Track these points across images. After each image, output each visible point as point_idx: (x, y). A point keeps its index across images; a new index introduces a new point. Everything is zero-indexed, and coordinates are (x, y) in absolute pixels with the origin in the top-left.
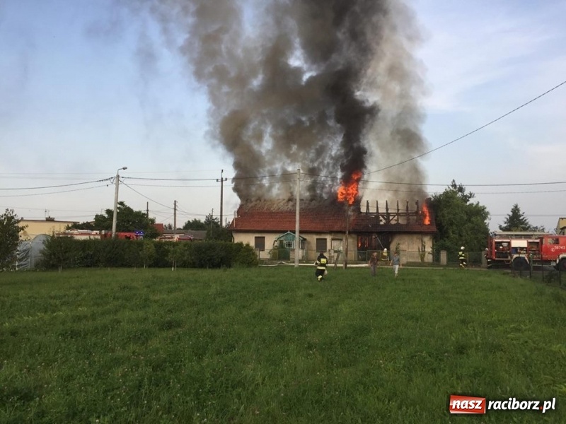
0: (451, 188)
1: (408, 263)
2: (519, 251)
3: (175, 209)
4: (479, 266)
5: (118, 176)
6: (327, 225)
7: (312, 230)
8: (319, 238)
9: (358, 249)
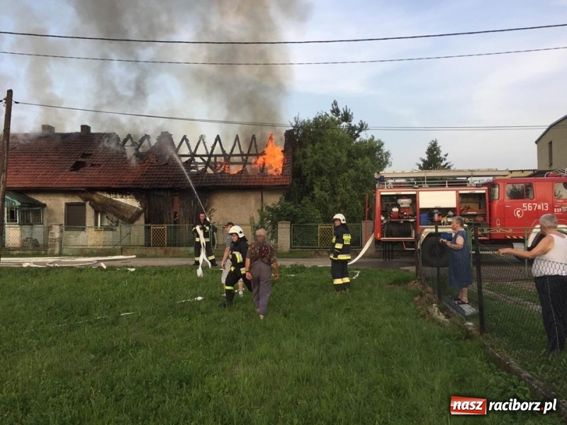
6: (88, 176)
7: (53, 186)
8: (70, 202)
9: (146, 222)
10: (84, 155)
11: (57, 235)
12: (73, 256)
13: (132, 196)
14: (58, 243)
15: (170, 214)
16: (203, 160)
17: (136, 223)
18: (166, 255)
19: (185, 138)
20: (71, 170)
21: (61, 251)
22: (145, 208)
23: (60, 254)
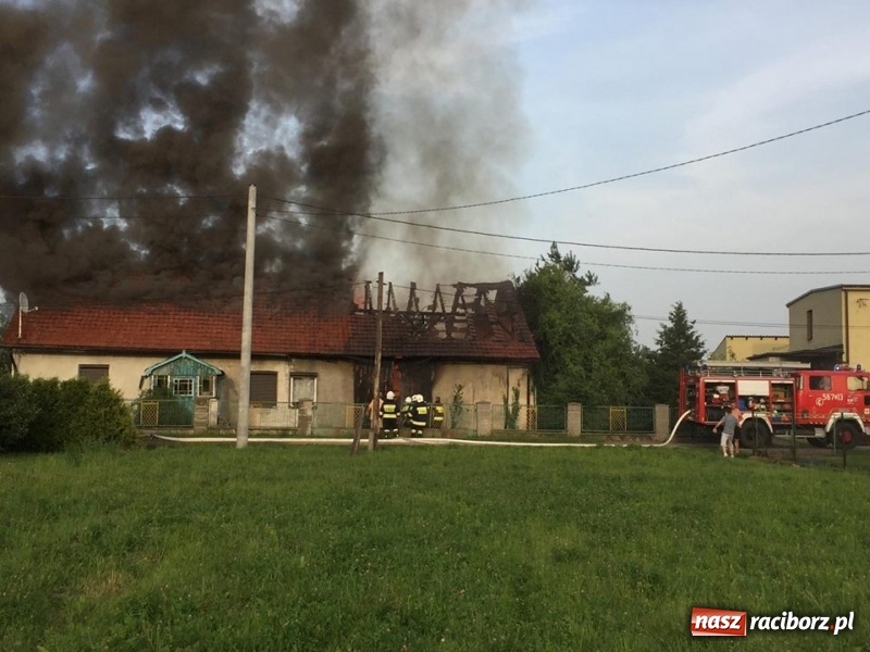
0: (550, 262)
1: (493, 431)
2: (751, 403)
4: (650, 440)
8: (257, 369)
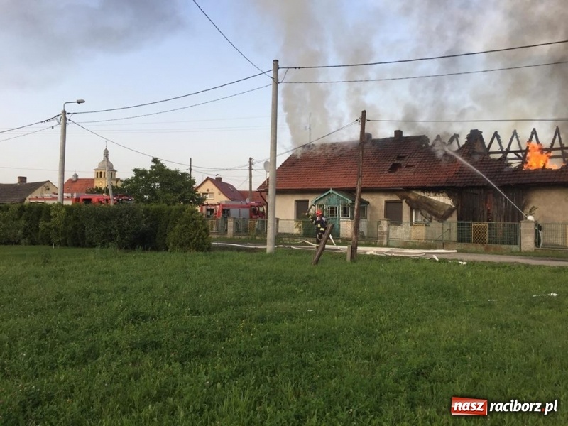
3: (251, 169)
5: (64, 113)
6: (405, 176)
7: (376, 186)
8: (389, 199)
9: (458, 219)
10: (399, 158)
11: (385, 229)
12: (398, 247)
13: (444, 194)
14: (385, 236)
15: (483, 211)
16: (517, 155)
17: (448, 220)
18: (487, 251)
19: (496, 135)
20: (389, 172)
21: (388, 242)
22: (457, 206)
23: (388, 246)
